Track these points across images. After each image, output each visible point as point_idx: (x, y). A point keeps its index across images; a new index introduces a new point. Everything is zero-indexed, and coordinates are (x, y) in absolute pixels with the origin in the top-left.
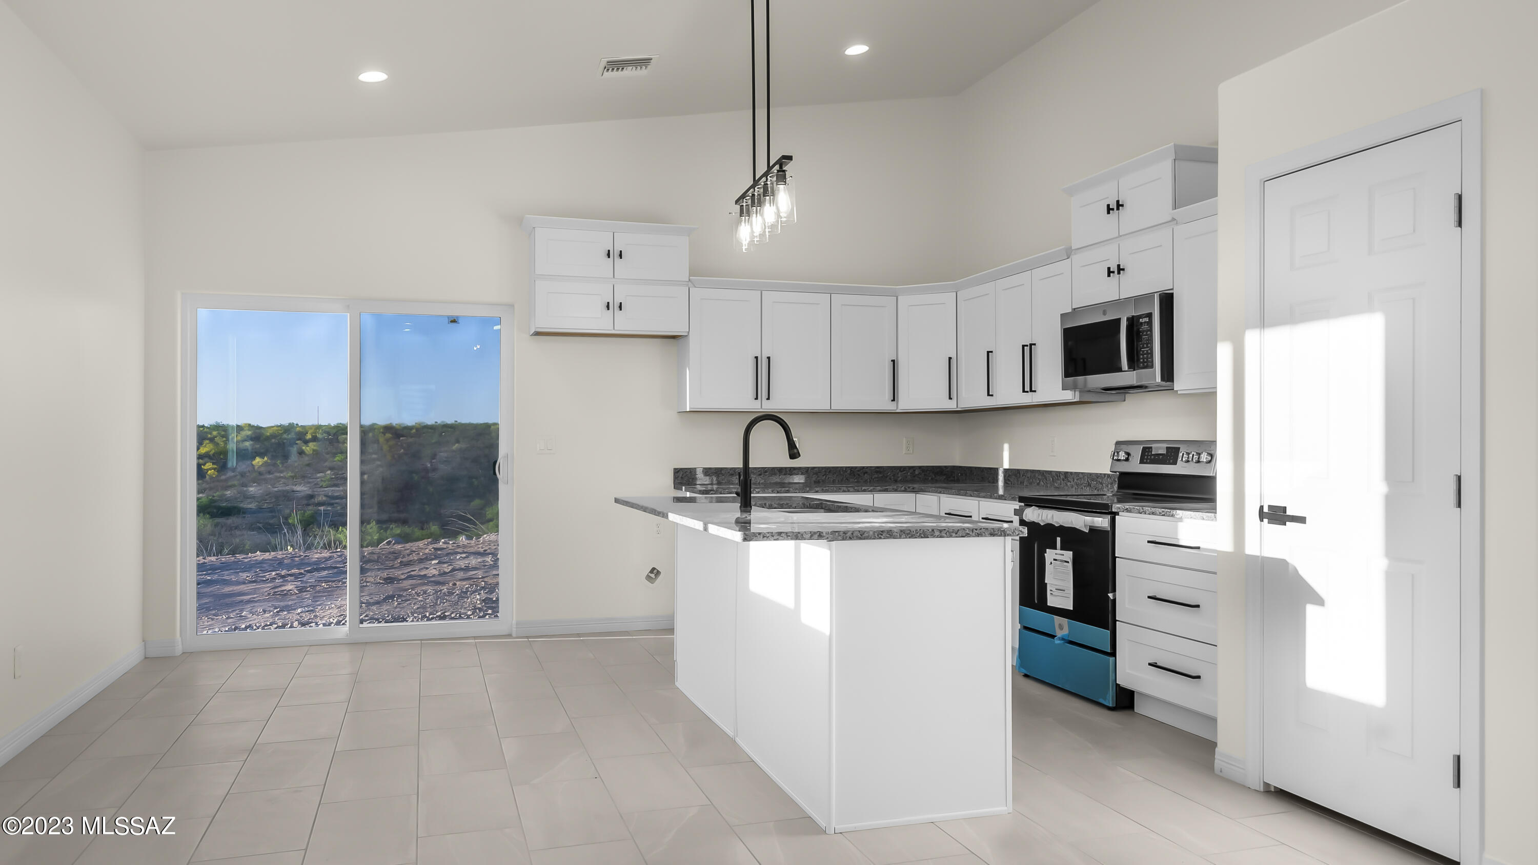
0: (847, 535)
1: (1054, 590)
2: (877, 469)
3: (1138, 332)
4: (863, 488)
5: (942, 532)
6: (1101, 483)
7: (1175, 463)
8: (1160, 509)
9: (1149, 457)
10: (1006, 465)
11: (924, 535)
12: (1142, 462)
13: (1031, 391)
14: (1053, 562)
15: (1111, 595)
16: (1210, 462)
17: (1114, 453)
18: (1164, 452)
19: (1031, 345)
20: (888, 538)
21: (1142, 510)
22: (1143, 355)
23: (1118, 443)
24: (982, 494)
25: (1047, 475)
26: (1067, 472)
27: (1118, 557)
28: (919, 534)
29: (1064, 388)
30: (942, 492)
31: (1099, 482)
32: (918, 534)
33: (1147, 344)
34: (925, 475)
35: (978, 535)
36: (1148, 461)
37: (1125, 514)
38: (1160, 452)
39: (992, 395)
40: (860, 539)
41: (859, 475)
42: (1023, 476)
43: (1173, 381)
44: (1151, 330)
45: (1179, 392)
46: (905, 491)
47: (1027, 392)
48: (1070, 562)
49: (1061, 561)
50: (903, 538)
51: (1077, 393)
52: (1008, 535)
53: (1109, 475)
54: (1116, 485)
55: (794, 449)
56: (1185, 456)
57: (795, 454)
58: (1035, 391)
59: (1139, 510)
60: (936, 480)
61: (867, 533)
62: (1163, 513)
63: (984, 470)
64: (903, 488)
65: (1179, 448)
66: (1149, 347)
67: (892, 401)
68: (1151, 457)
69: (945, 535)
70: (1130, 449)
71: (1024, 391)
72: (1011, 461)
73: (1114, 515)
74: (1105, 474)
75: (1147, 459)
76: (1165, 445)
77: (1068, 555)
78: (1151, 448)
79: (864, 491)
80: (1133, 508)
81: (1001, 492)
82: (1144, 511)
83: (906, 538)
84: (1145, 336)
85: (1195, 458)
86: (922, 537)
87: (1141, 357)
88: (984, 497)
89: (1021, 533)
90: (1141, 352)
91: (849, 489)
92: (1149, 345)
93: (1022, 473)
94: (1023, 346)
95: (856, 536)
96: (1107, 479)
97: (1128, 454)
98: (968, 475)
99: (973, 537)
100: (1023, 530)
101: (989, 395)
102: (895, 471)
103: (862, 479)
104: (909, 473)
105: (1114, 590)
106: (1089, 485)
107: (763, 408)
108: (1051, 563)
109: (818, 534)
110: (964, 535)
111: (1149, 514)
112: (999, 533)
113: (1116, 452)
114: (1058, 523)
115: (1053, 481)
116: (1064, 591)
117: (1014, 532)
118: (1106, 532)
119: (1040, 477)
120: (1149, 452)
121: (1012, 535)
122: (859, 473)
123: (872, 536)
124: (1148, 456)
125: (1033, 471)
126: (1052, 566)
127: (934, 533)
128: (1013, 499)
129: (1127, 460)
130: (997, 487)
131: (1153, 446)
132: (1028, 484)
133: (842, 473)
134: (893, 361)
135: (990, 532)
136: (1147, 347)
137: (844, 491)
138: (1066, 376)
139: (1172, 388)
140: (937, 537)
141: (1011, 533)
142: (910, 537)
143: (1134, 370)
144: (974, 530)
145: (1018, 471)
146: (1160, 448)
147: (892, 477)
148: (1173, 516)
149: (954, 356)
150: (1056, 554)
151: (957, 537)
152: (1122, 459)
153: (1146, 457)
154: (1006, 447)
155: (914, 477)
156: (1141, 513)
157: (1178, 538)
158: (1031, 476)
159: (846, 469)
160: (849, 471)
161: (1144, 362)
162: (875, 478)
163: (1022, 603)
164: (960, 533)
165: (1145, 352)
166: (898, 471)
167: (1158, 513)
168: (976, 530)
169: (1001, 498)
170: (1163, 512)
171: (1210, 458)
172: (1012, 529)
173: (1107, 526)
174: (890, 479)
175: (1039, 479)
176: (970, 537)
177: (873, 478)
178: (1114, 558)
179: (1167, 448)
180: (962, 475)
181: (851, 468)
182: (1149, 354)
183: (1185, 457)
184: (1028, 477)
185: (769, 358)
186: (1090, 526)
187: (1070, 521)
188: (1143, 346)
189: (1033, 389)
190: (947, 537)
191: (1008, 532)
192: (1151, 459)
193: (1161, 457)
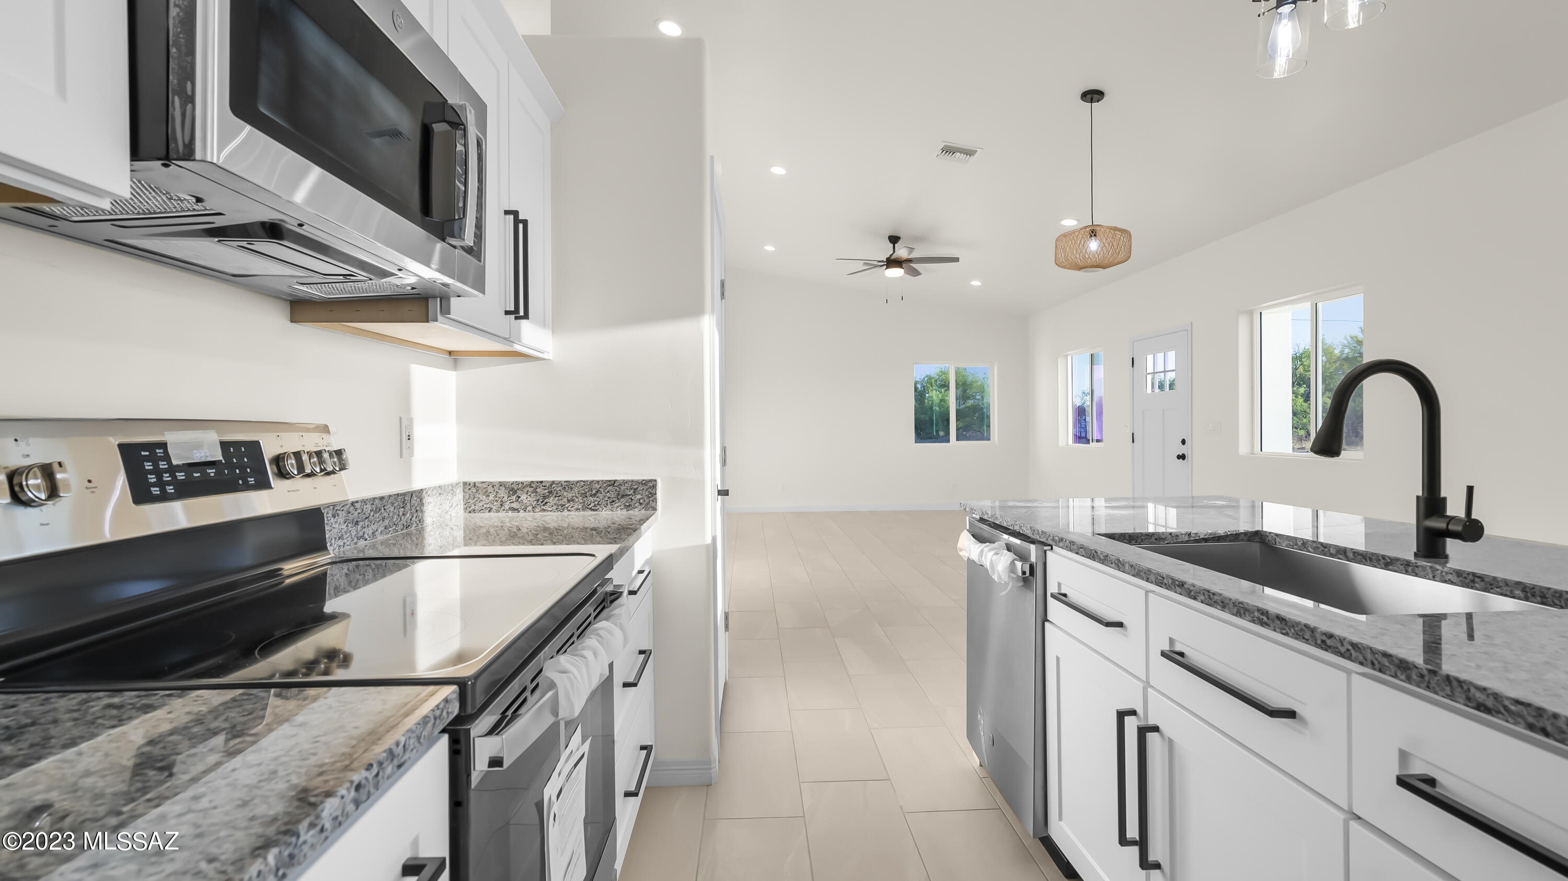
7: (262, 483)
9: (166, 478)
12: (141, 496)
18: (216, 455)
36: (169, 489)
38: (201, 456)
65: (256, 443)
68: (173, 476)
75: (159, 484)
76: (212, 436)
78: (163, 445)
120: (153, 460)
124: (156, 472)
131: (171, 438)
146: (195, 445)
153: (151, 479)
179: (222, 444)
192: (175, 482)
193: (211, 472)
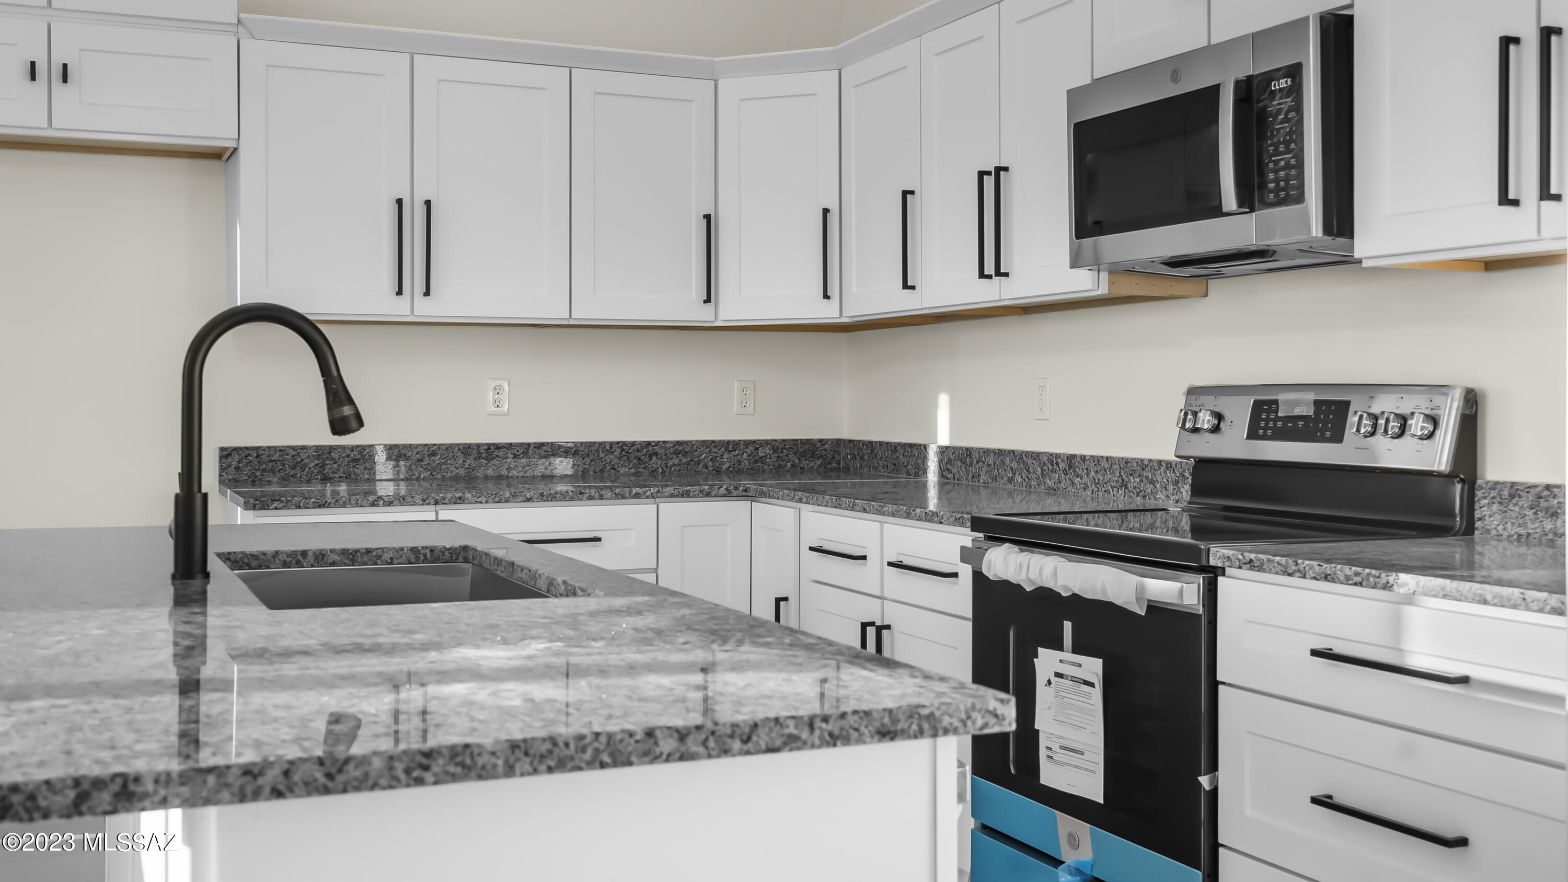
0: (261, 781)
1: (1056, 748)
2: (677, 447)
3: (1262, 116)
4: (635, 491)
5: (690, 740)
6: (1152, 482)
7: (1338, 437)
8: (1346, 569)
9: (1271, 424)
10: (944, 439)
11: (611, 755)
12: (1253, 435)
13: (998, 273)
14: (1054, 680)
15: (1204, 781)
16: (1431, 436)
17: (1186, 414)
18: (1309, 411)
19: (999, 170)
20: (454, 778)
21: (1294, 568)
22: (1276, 172)
23: (1193, 392)
24: (889, 508)
25: (1030, 461)
26: (1074, 456)
27: (1223, 683)
28: (590, 752)
29: (1075, 263)
30: (804, 500)
31: (1147, 477)
32: (588, 756)
33: (1287, 143)
34: (778, 457)
35: (833, 740)
36: (1269, 432)
37: (1245, 573)
38: (1298, 411)
39: (913, 288)
40: (326, 791)
41: (639, 459)
42: (978, 462)
43: (1351, 235)
44: (1298, 108)
45: (1365, 264)
46: (728, 495)
47: (990, 277)
48: (1097, 685)
49: (1074, 679)
50: (522, 775)
51: (1104, 276)
52: (946, 732)
53: (1169, 465)
54: (1188, 487)
55: (342, 405)
56: (1364, 422)
57: (345, 419)
58: (1006, 275)
59: (1286, 567)
60: (802, 468)
61: (356, 767)
62: (1357, 579)
63: (899, 448)
64: (723, 491)
65: (1348, 403)
66: (1292, 151)
67: (705, 302)
68: (1275, 424)
69: (701, 750)
70: (1224, 404)
71: (982, 275)
72: (954, 429)
73: (1212, 574)
74: (1160, 462)
75: (1266, 428)
76: (1311, 396)
77: (1093, 667)
78: (1276, 402)
79: (637, 496)
80: (1269, 560)
81: (933, 503)
82: (1299, 571)
83: (535, 771)
84: (1281, 123)
85: (1393, 427)
86: (603, 766)
87: (1271, 176)
88: (893, 515)
89: (993, 721)
90: (1271, 165)
91: (603, 492)
92: (1293, 146)
93: (975, 456)
94: (981, 174)
95: (306, 784)
96: (1165, 472)
97: (1219, 417)
98: (866, 457)
99: (813, 746)
100: (1001, 709)
101: (906, 286)
102: (716, 450)
103: (645, 468)
104: (745, 455)
105: (1213, 767)
106: (1124, 485)
107: (415, 313)
108: (1049, 682)
109: (116, 787)
110: (778, 743)
111: (1315, 578)
112: (914, 727)
113: (1190, 412)
114: (1066, 588)
115: (1042, 474)
116: (1082, 753)
117: (969, 717)
118: (1196, 617)
119: (1014, 465)
120: (1268, 412)
121: (961, 730)
122: (639, 455)
123: (380, 776)
124: (1267, 420)
125: (1000, 453)
126: (1050, 690)
127: (656, 744)
128: (959, 522)
129: (1216, 429)
130: (924, 486)
131: (1282, 397)
132: (990, 481)
133: (602, 455)
134: (708, 217)
135: (877, 724)
136: (1288, 151)
137: (591, 498)
138: (1078, 236)
139: (1352, 255)
140: (667, 760)
141: (957, 723)
142: (550, 770)
143: (1252, 210)
144: (818, 723)
145: (968, 451)
146: (1297, 403)
147: (710, 464)
148: (1387, 587)
149: (834, 207)
150: (1061, 661)
151: (748, 753)
152: (1206, 426)
153: (1263, 424)
154: (943, 400)
155: (756, 462)
156: (1289, 575)
157: (1403, 647)
158: (995, 463)
159: (611, 447)
160: (619, 450)
161: (1278, 190)
162: (675, 465)
163: (977, 770)
164: (762, 738)
165: (1282, 163)
166: (723, 449)
167: (1342, 578)
168: (825, 719)
169: (930, 518)
170: (1357, 574)
171: (1431, 428)
172: (962, 707)
173: (1196, 602)
174: (706, 467)
175: (1012, 469)
176: (798, 749)
177: (670, 464)
178: (1214, 685)
179: (1317, 403)
180: (854, 457)
181: (622, 445)
182: (1293, 167)
183: (1366, 425)
184: (989, 465)
185: (428, 203)
186: (1149, 601)
187: (1099, 586)
188: (1276, 149)
189: (1002, 271)
190: (710, 756)
191: (946, 721)
192: (1275, 428)
193: (1301, 423)
